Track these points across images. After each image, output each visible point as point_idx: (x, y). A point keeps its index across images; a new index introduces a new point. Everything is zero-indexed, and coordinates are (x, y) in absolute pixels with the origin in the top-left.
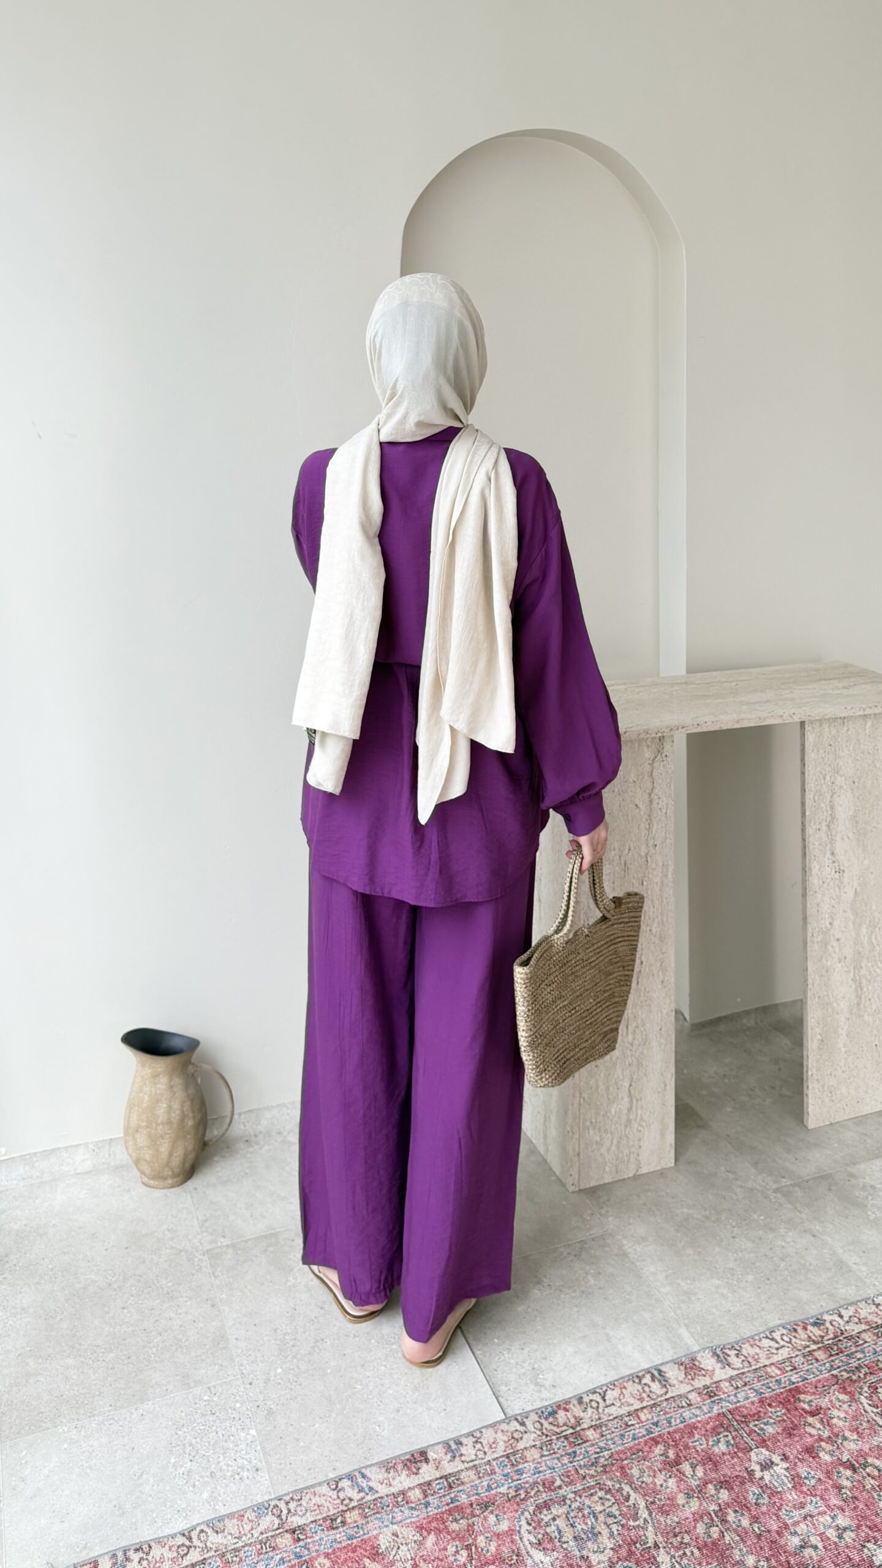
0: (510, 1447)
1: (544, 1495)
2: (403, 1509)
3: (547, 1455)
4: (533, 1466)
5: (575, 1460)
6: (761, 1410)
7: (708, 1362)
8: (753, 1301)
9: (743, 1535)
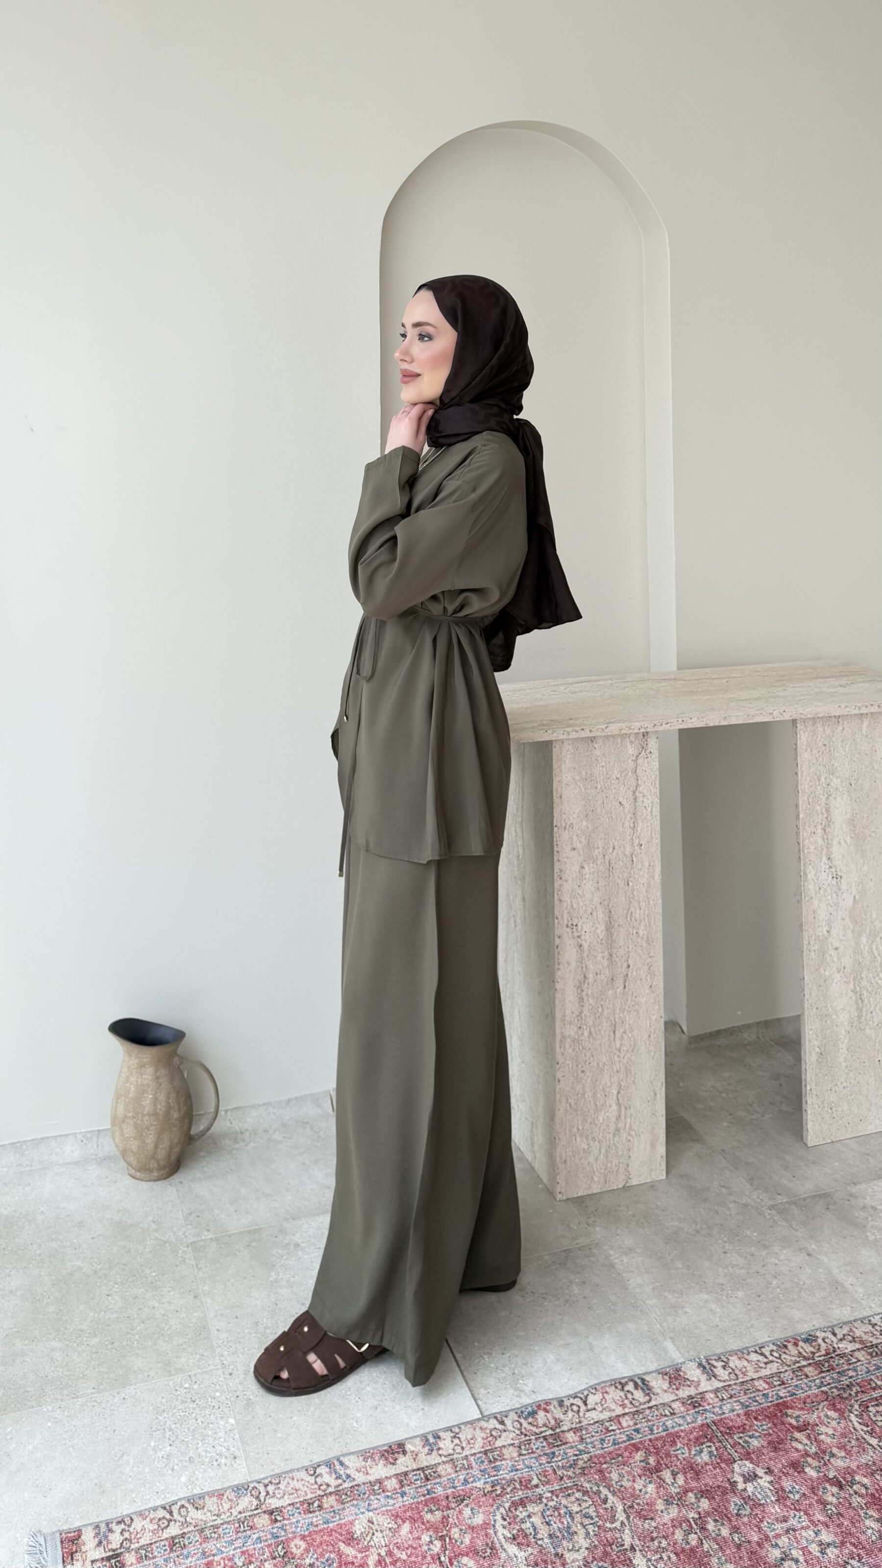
0: (488, 1444)
1: (520, 1493)
2: (378, 1497)
3: (525, 1455)
4: (510, 1464)
5: (553, 1460)
6: (747, 1422)
7: (693, 1372)
8: (743, 1318)
9: (722, 1544)
